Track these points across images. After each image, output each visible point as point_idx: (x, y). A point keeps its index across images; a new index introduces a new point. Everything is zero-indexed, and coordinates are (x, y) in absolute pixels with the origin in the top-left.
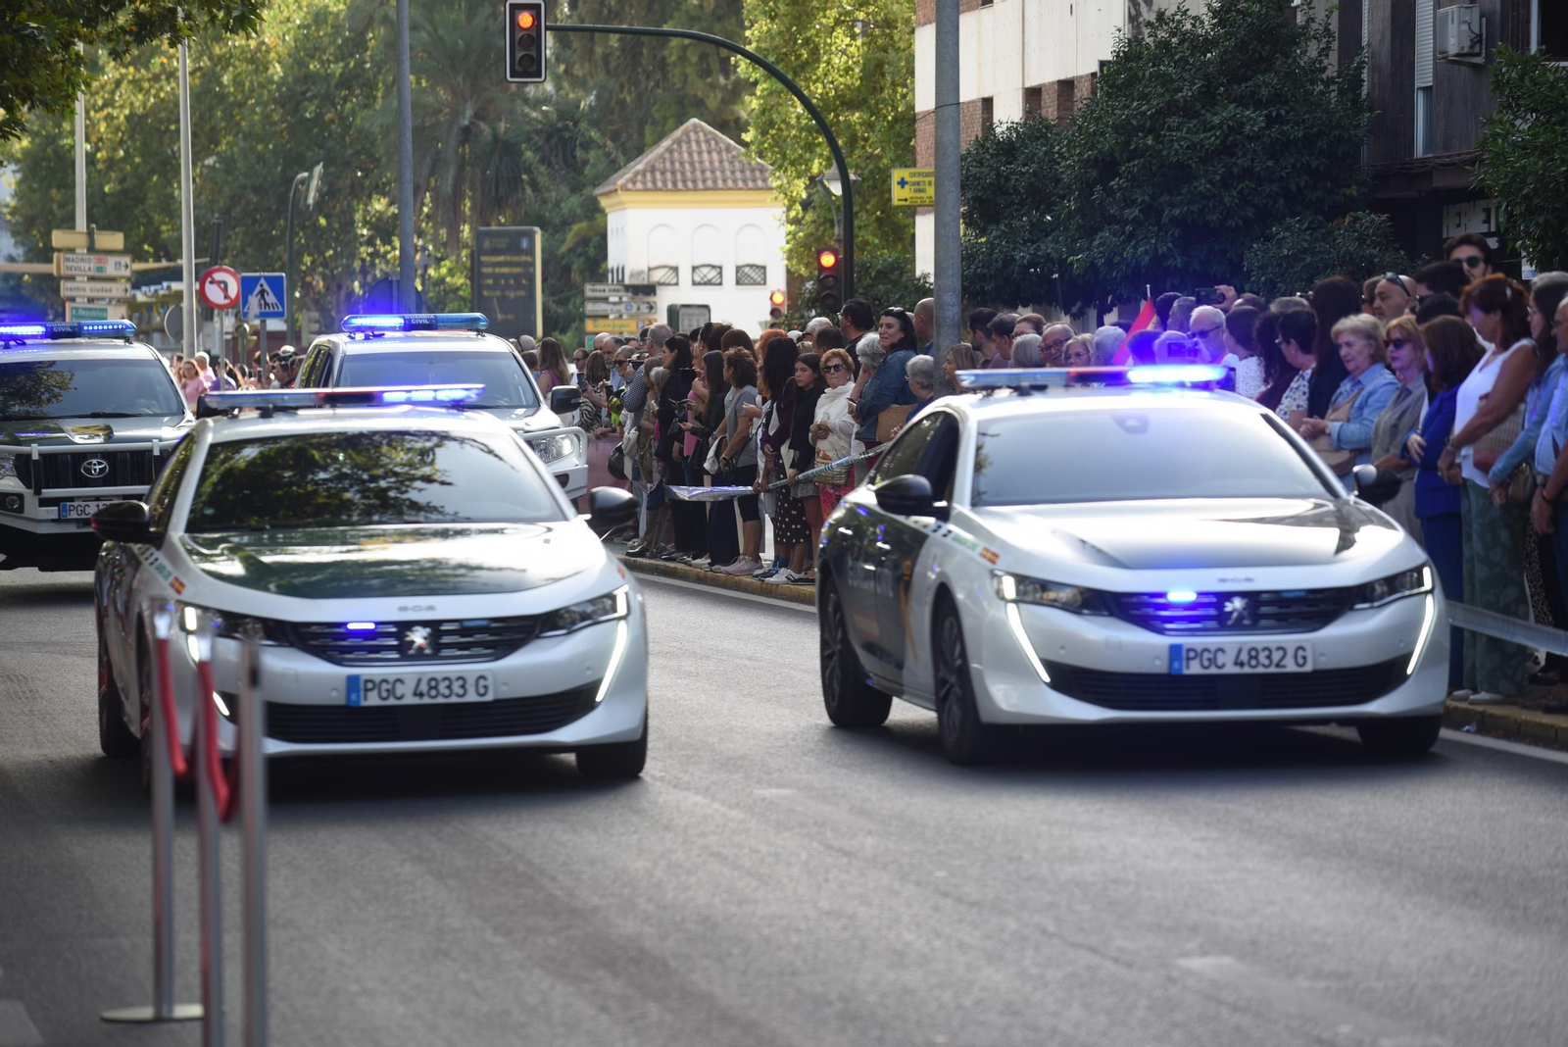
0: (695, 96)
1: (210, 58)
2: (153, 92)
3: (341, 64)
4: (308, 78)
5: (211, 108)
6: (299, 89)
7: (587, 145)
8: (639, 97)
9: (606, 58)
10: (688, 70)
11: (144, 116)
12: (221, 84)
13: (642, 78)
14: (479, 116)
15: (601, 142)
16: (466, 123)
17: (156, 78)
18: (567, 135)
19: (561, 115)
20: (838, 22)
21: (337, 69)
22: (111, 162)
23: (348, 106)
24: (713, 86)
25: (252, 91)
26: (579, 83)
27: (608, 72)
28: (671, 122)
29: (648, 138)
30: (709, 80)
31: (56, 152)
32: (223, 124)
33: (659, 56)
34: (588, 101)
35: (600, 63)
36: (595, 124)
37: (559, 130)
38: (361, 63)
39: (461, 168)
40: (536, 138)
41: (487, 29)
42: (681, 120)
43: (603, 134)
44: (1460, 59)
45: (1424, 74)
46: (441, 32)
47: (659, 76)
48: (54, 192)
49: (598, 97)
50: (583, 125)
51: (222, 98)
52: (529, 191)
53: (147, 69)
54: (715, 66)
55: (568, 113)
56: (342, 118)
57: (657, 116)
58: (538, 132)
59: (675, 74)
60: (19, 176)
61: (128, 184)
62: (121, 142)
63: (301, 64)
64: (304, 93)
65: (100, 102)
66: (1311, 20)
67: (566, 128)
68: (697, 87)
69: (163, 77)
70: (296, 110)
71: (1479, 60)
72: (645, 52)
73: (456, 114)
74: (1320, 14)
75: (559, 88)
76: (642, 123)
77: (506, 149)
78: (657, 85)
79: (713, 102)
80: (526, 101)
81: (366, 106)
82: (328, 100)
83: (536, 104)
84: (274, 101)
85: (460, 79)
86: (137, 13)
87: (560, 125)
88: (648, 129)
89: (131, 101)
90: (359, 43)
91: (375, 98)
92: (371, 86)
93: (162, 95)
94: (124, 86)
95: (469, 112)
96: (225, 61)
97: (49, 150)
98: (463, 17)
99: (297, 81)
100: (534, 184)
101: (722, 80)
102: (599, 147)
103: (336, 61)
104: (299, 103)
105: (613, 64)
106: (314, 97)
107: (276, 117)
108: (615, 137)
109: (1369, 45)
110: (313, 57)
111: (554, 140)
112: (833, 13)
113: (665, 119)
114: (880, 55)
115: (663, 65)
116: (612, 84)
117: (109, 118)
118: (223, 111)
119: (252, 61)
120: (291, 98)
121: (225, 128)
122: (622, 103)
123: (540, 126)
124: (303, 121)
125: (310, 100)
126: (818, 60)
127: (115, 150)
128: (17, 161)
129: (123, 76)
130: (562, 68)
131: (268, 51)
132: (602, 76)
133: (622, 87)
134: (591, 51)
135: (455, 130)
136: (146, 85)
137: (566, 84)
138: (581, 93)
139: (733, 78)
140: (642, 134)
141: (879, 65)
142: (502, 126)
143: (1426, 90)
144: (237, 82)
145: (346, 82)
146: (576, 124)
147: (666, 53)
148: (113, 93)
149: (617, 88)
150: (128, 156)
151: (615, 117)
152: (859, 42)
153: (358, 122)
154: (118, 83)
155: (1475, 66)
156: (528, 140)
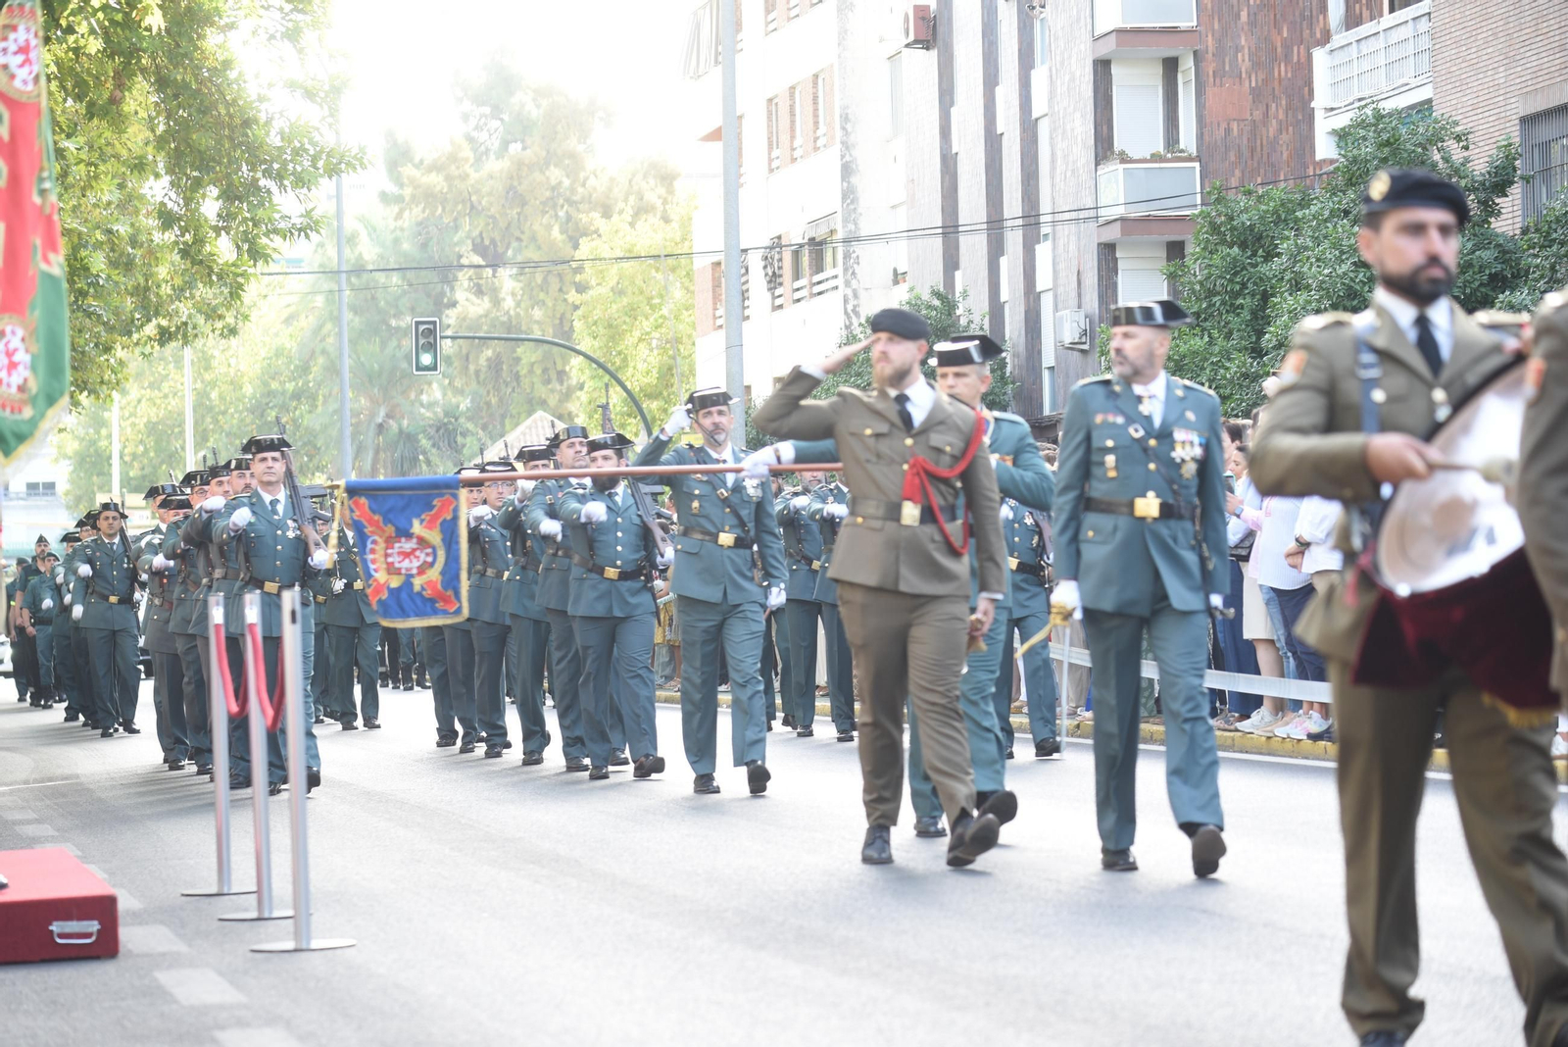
0: (540, 397)
1: (202, 382)
2: (163, 406)
3: (293, 383)
4: (270, 394)
5: (203, 416)
6: (264, 401)
7: (464, 435)
8: (501, 400)
9: (477, 373)
10: (535, 380)
11: (157, 423)
12: (210, 399)
13: (503, 387)
14: (388, 416)
15: (474, 431)
16: (380, 420)
17: (166, 396)
18: (451, 427)
19: (447, 414)
20: (640, 340)
21: (290, 387)
22: (134, 456)
23: (297, 413)
24: (552, 391)
25: (231, 403)
26: (461, 392)
27: (479, 382)
28: (523, 416)
29: (508, 427)
30: (550, 386)
31: (96, 451)
32: (211, 427)
33: (514, 371)
34: (465, 404)
35: (473, 377)
36: (469, 419)
37: (445, 424)
38: (307, 383)
39: (377, 452)
40: (429, 430)
41: (394, 356)
42: (530, 413)
43: (476, 426)
44: (1072, 347)
45: (1048, 358)
46: (362, 359)
47: (515, 384)
48: (95, 478)
49: (472, 401)
50: (462, 420)
51: (210, 409)
52: (424, 467)
53: (159, 390)
54: (554, 376)
55: (451, 413)
56: (294, 421)
57: (514, 412)
58: (430, 426)
59: (525, 382)
60: (71, 468)
61: (147, 471)
62: (141, 441)
63: (266, 384)
64: (267, 404)
65: (127, 414)
66: (971, 322)
67: (450, 422)
68: (541, 391)
69: (171, 395)
70: (262, 416)
71: (1085, 347)
72: (504, 367)
73: (373, 415)
74: (977, 319)
75: (444, 395)
76: (503, 417)
77: (408, 438)
78: (513, 390)
79: (553, 401)
80: (422, 405)
81: (310, 412)
82: (284, 408)
83: (430, 406)
84: (247, 410)
85: (376, 390)
86: (159, 326)
87: (446, 420)
88: (507, 421)
89: (147, 413)
90: (305, 369)
91: (316, 407)
92: (313, 398)
93: (170, 408)
94: (144, 400)
95: (382, 413)
96: (213, 384)
97: (92, 450)
98: (378, 349)
99: (262, 395)
100: (428, 462)
101: (558, 387)
102: (473, 435)
103: (290, 381)
104: (264, 410)
105: (482, 377)
106: (275, 406)
107: (248, 420)
108: (484, 428)
109: (1010, 339)
110: (274, 379)
111: (441, 432)
112: (637, 334)
113: (519, 414)
114: (671, 362)
115: (517, 377)
116: (483, 391)
117: (134, 425)
118: (212, 417)
119: (232, 383)
120: (258, 410)
121: (213, 430)
122: (488, 404)
123: (431, 422)
124: (266, 423)
125: (272, 408)
126: (627, 366)
127: (137, 446)
128: (70, 458)
129: (143, 396)
130: (447, 381)
131: (242, 376)
132: (474, 385)
133: (488, 392)
134: (467, 368)
135: (373, 425)
136: (158, 401)
137: (449, 393)
138: (461, 399)
139: (565, 384)
140: (503, 425)
141: (670, 369)
142: (405, 422)
143: (1051, 368)
144: (222, 398)
145: (297, 396)
146: (456, 420)
147: (519, 368)
148: (136, 407)
149: (485, 393)
150: (146, 450)
151: (484, 414)
152: (656, 352)
153: (305, 423)
154: (139, 401)
155: (1083, 351)
156: (424, 431)
